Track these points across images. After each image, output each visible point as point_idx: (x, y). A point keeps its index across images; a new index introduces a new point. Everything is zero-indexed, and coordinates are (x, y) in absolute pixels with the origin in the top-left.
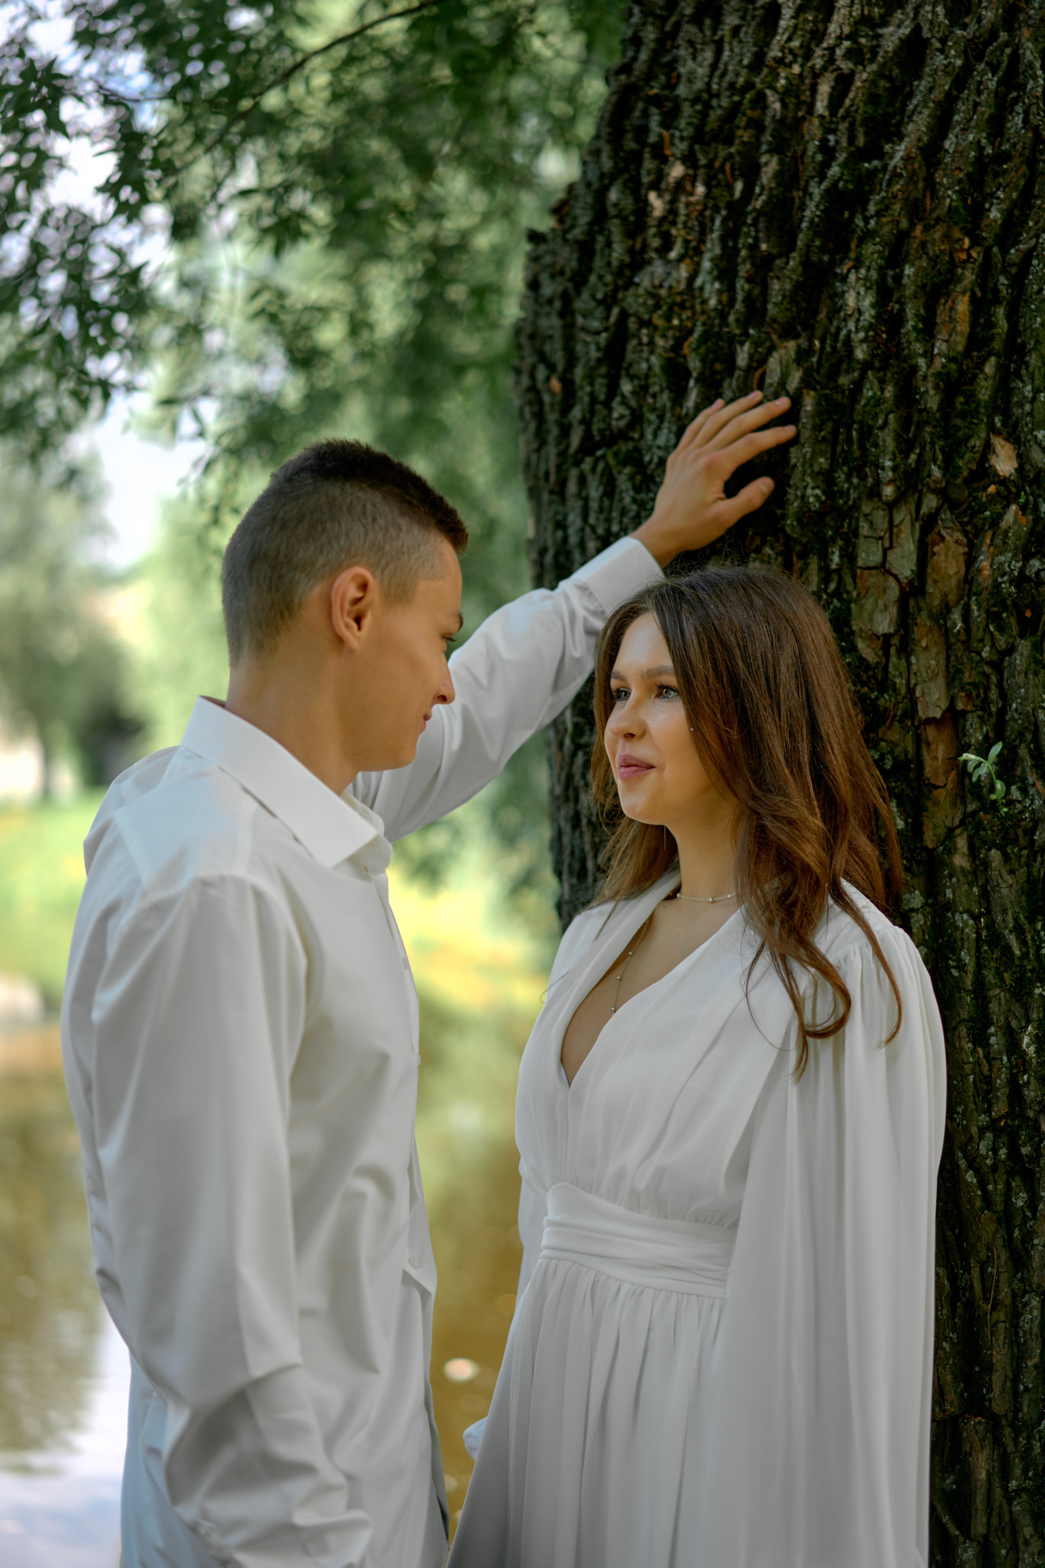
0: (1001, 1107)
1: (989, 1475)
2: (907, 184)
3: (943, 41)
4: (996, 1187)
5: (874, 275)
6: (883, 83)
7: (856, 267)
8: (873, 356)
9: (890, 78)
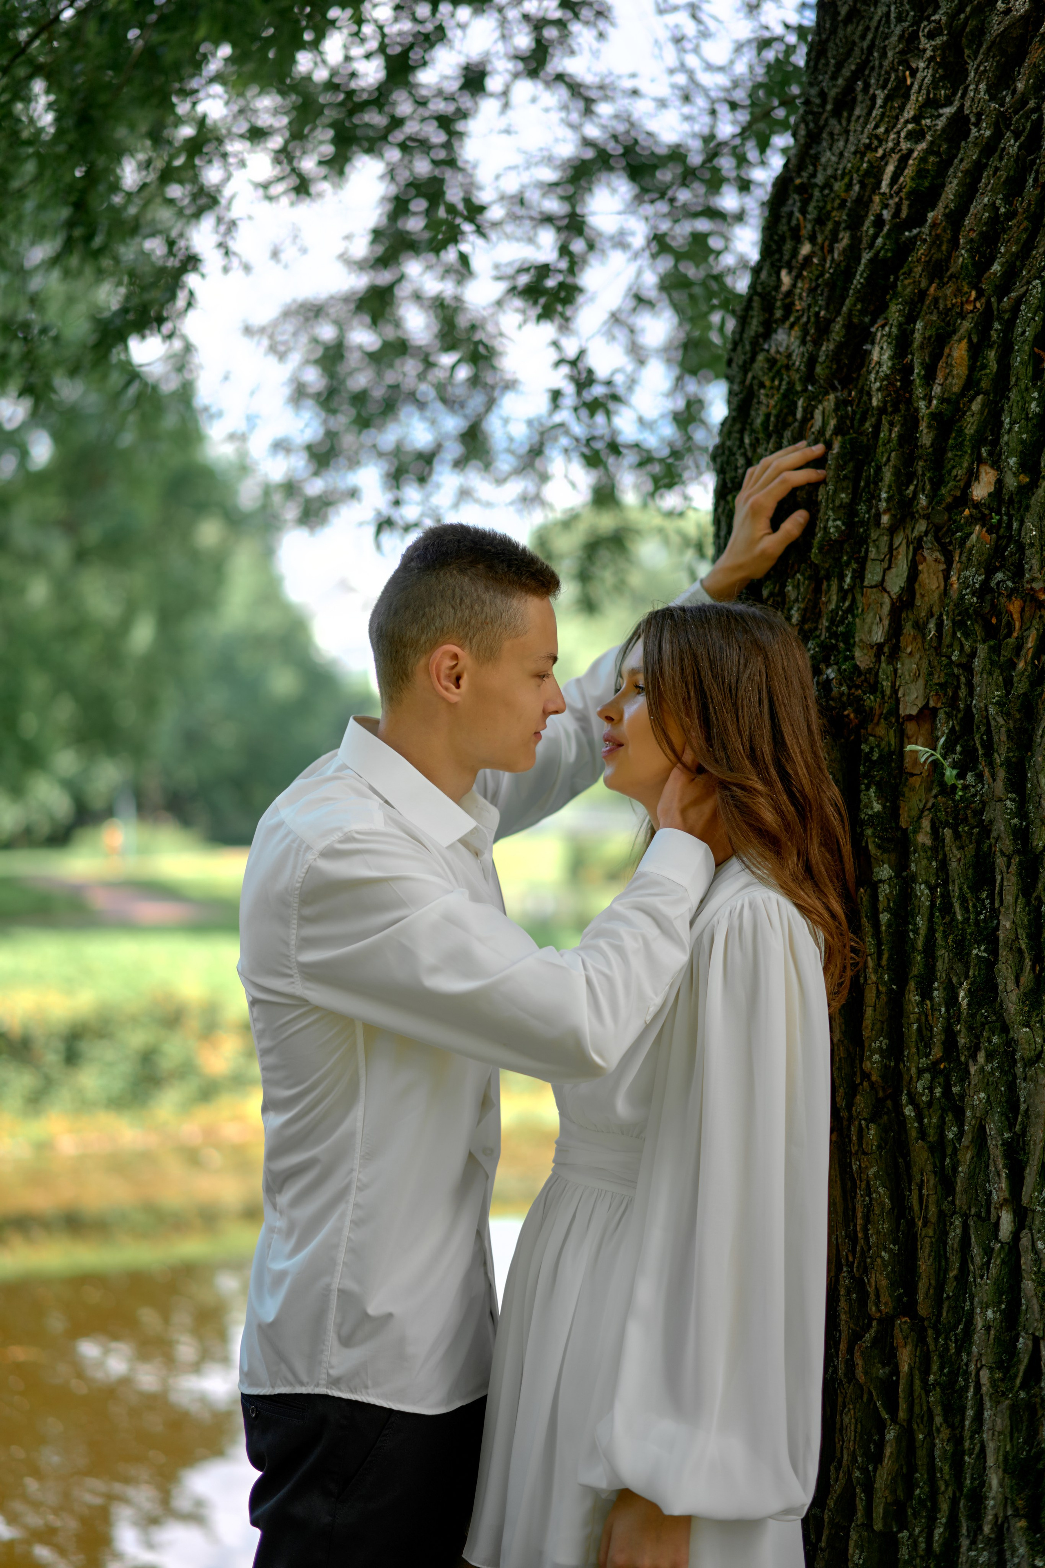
0: (937, 1052)
1: (911, 1369)
2: (930, 248)
3: (979, 115)
4: (931, 1121)
5: (895, 330)
6: (932, 159)
7: (883, 326)
8: (885, 402)
9: (938, 154)
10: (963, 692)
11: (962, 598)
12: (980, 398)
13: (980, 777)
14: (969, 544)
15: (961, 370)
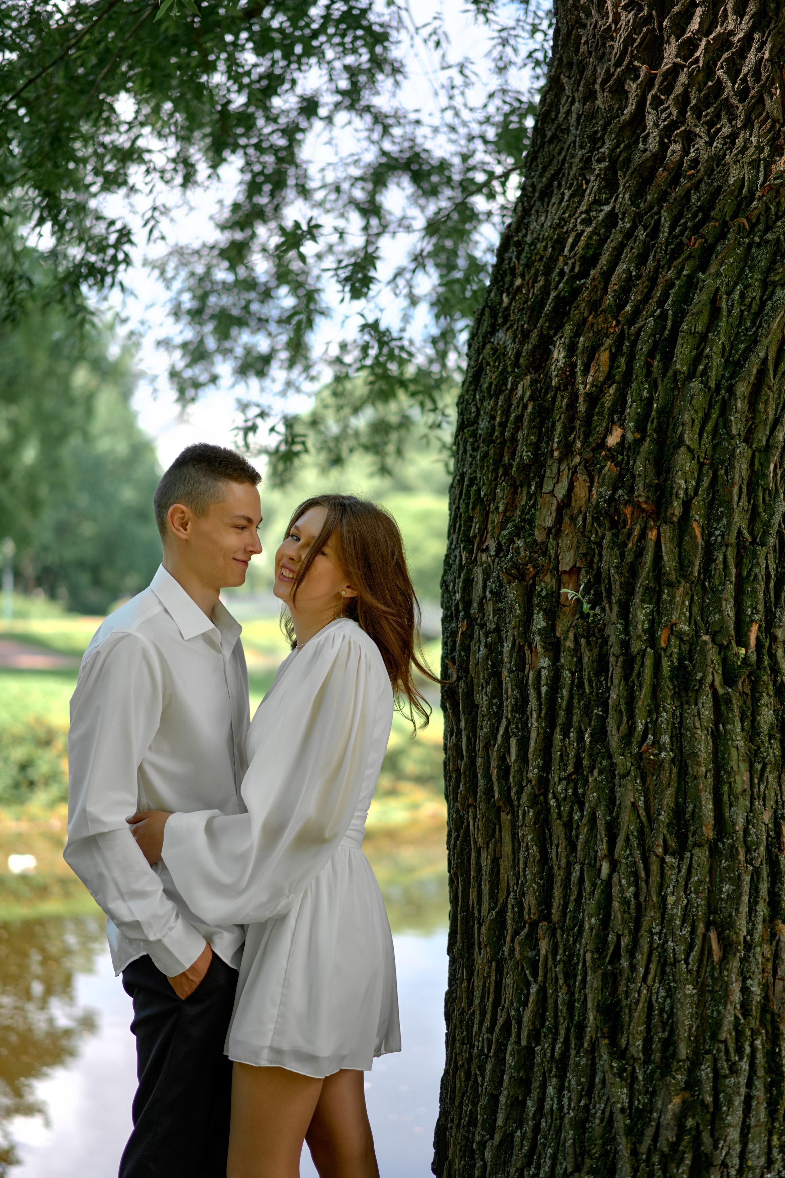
0: (570, 769)
1: (547, 952)
2: (590, 293)
3: (624, 214)
4: (565, 809)
5: (567, 341)
6: (595, 237)
7: (561, 338)
8: (560, 384)
9: (598, 234)
10: (596, 559)
11: (598, 503)
12: (614, 386)
13: (603, 609)
14: (603, 472)
15: (605, 368)
